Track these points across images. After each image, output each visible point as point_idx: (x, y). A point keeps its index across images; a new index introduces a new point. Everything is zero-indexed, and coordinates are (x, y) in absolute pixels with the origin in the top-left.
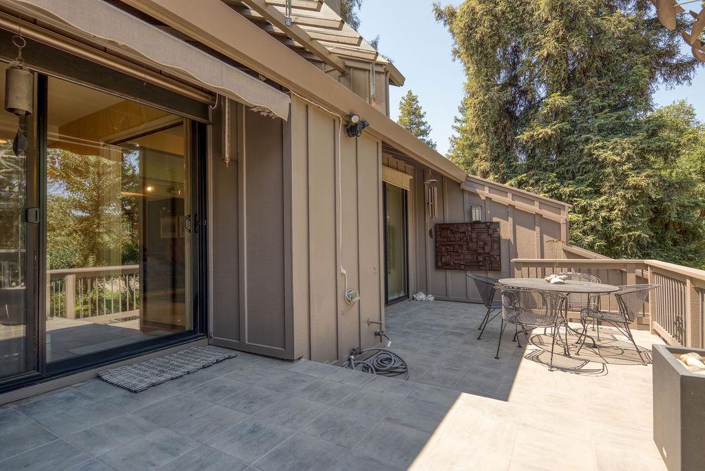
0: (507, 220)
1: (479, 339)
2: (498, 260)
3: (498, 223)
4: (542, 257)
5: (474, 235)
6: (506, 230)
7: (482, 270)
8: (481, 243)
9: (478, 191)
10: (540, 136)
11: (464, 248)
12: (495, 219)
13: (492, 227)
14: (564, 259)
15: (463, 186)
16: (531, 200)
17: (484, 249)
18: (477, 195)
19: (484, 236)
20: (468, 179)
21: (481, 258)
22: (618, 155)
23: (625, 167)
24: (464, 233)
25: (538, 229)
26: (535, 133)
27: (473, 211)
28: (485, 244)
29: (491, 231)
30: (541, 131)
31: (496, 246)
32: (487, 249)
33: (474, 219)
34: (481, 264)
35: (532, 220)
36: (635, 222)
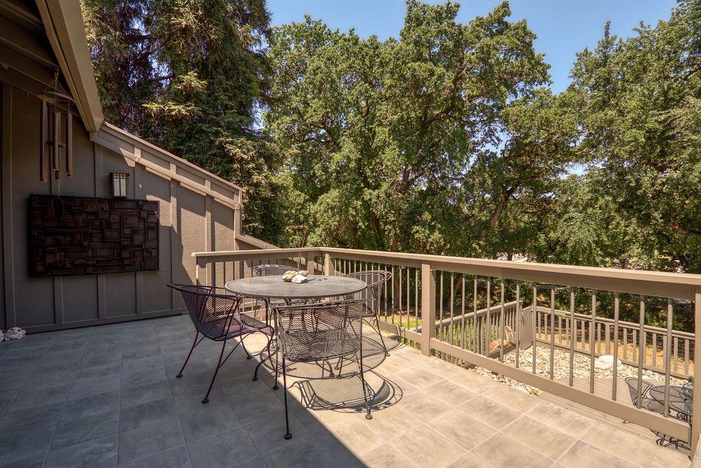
0: (169, 201)
1: (205, 401)
2: (154, 254)
3: (156, 203)
4: (213, 249)
5: (115, 218)
6: (168, 213)
7: (128, 271)
8: (127, 231)
9: (124, 152)
10: (173, 113)
11: (94, 239)
12: (150, 198)
13: (145, 207)
14: (236, 250)
15: (95, 138)
16: (201, 179)
17: (131, 239)
18: (121, 157)
19: (133, 221)
20: (105, 129)
21: (126, 254)
22: (244, 154)
23: (250, 166)
24: (95, 214)
25: (208, 214)
26: (167, 108)
27: (116, 181)
28: (134, 232)
29: (144, 214)
30: (173, 107)
31: (151, 234)
32: (138, 239)
33: (117, 193)
34: (126, 262)
35: (201, 204)
36: (253, 215)
